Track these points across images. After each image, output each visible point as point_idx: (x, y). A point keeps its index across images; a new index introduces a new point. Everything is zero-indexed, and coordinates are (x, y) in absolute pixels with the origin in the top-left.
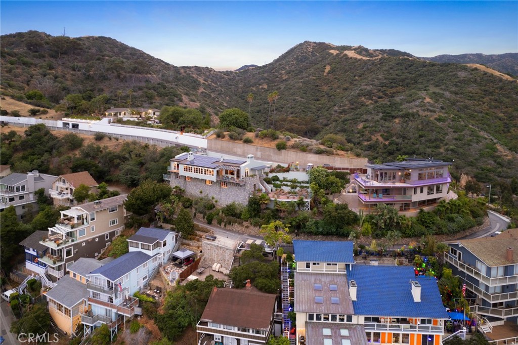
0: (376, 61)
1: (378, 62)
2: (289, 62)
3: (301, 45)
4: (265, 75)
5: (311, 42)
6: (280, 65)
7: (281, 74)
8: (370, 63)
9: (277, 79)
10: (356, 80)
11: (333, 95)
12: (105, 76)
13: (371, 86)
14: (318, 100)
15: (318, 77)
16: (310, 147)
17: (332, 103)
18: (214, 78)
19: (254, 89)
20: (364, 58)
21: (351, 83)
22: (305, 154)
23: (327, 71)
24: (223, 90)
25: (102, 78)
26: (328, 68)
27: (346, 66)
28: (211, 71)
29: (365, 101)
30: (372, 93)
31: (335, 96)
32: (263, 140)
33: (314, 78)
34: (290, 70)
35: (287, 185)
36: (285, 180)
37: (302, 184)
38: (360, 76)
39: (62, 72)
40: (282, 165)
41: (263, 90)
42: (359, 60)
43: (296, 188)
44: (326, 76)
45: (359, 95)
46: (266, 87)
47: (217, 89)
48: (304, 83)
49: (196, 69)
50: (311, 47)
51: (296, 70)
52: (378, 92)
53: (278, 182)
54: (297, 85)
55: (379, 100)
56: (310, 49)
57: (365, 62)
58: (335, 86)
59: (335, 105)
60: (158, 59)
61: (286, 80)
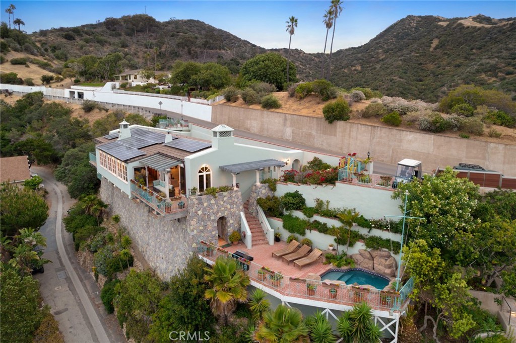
0: (505, 28)
1: (508, 28)
2: (388, 40)
3: (402, 20)
4: (359, 55)
5: (415, 17)
6: (377, 44)
7: (378, 53)
8: (495, 31)
9: (373, 59)
10: (473, 54)
11: (441, 74)
12: (176, 53)
13: (496, 59)
14: (421, 81)
15: (421, 54)
16: (410, 115)
17: (439, 84)
18: (303, 61)
19: (346, 71)
20: (486, 26)
21: (466, 58)
22: (394, 131)
23: (433, 45)
24: (311, 72)
25: (173, 55)
26: (436, 42)
27: (459, 38)
28: (300, 53)
29: (486, 78)
30: (497, 68)
31: (443, 75)
32: (302, 102)
33: (418, 55)
34: (388, 49)
35: (323, 229)
36: (320, 209)
37: (376, 233)
38: (480, 49)
39: (134, 49)
40: (327, 159)
41: (356, 72)
42: (480, 29)
43: (351, 245)
44: (432, 52)
45: (478, 72)
46: (359, 68)
47: (304, 71)
48: (404, 61)
49: (284, 52)
50: (415, 22)
51: (396, 48)
52: (507, 66)
53: (299, 215)
54: (395, 64)
55: (507, 76)
56: (414, 24)
57: (488, 31)
58: (445, 63)
59: (443, 86)
60: (245, 41)
61: (383, 60)
